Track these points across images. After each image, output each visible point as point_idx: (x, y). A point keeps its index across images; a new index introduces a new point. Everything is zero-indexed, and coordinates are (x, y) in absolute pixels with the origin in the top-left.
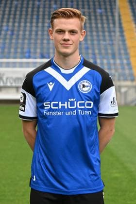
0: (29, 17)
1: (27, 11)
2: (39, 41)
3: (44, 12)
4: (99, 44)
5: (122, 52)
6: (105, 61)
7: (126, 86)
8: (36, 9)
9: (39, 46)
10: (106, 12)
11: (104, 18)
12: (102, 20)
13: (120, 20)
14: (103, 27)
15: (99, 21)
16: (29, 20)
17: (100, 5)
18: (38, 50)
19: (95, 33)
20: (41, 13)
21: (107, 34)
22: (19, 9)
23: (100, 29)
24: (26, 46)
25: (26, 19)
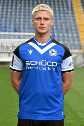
0: (6, 1)
2: (13, 20)
4: (56, 22)
5: (73, 28)
6: (61, 35)
7: (76, 53)
12: (59, 5)
13: (72, 5)
14: (59, 10)
15: (57, 6)
16: (5, 4)
18: (12, 26)
21: (62, 15)
24: (3, 23)
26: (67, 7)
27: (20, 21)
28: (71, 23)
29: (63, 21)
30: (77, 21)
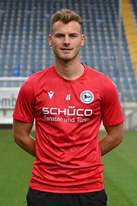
0: (18, 28)
1: (15, 22)
2: (29, 56)
3: (35, 22)
4: (99, 60)
5: (126, 68)
7: (131, 108)
8: (25, 19)
9: (29, 61)
10: (107, 22)
11: (105, 29)
12: (102, 31)
13: (123, 31)
14: (104, 40)
15: (99, 33)
16: (17, 32)
17: (100, 14)
18: (29, 67)
19: (94, 47)
20: (32, 23)
21: (108, 47)
22: (6, 19)
23: (100, 42)
24: (14, 62)
25: (14, 30)
26: (117, 35)
27: (41, 59)
28: (122, 60)
29: (109, 57)
30: (132, 57)
